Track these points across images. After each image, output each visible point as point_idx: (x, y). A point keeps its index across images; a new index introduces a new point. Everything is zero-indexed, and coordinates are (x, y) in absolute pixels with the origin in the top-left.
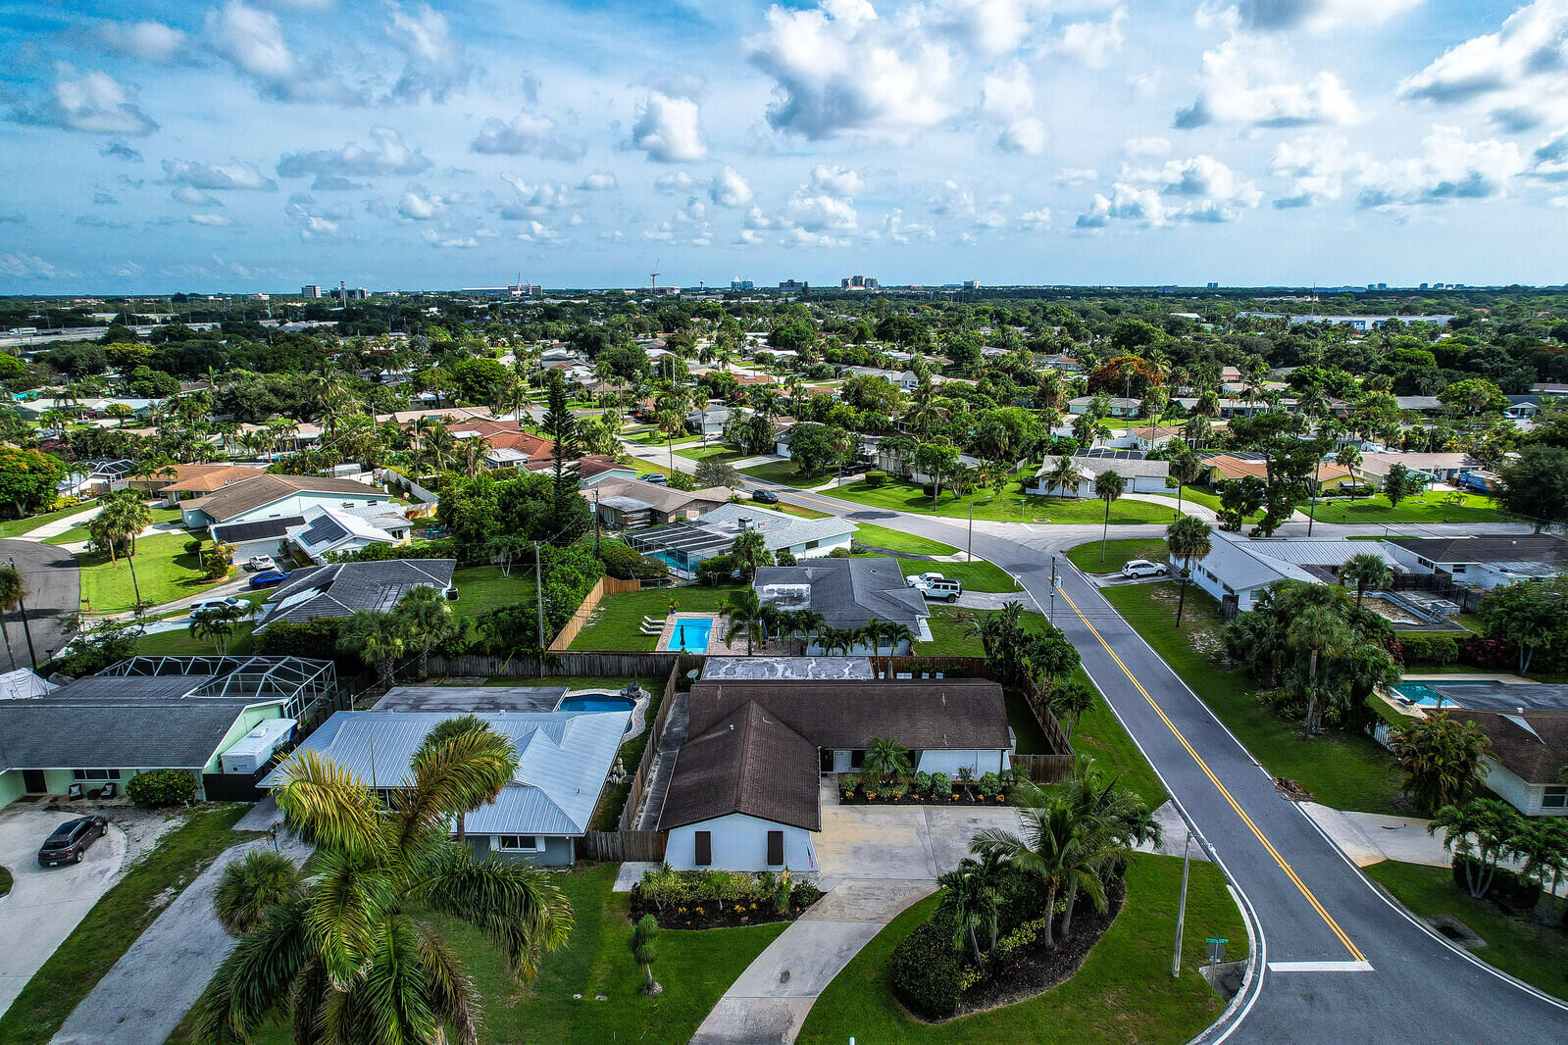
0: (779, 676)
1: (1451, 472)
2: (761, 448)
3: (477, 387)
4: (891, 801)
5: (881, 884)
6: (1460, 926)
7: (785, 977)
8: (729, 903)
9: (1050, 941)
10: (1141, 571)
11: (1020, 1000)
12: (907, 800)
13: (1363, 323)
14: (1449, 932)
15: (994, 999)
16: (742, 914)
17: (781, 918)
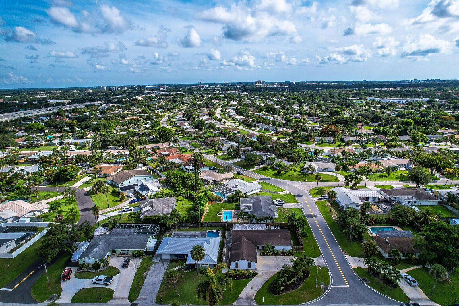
0: (247, 229)
1: (405, 165)
2: (237, 156)
3: (164, 136)
4: (269, 255)
5: (267, 272)
6: (367, 279)
7: (252, 288)
8: (242, 275)
9: (296, 282)
10: (325, 197)
11: (290, 292)
12: (272, 255)
13: (402, 101)
14: (365, 280)
15: (286, 292)
16: (244, 277)
17: (251, 278)
